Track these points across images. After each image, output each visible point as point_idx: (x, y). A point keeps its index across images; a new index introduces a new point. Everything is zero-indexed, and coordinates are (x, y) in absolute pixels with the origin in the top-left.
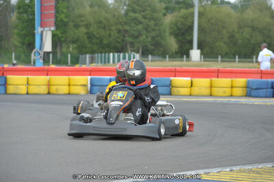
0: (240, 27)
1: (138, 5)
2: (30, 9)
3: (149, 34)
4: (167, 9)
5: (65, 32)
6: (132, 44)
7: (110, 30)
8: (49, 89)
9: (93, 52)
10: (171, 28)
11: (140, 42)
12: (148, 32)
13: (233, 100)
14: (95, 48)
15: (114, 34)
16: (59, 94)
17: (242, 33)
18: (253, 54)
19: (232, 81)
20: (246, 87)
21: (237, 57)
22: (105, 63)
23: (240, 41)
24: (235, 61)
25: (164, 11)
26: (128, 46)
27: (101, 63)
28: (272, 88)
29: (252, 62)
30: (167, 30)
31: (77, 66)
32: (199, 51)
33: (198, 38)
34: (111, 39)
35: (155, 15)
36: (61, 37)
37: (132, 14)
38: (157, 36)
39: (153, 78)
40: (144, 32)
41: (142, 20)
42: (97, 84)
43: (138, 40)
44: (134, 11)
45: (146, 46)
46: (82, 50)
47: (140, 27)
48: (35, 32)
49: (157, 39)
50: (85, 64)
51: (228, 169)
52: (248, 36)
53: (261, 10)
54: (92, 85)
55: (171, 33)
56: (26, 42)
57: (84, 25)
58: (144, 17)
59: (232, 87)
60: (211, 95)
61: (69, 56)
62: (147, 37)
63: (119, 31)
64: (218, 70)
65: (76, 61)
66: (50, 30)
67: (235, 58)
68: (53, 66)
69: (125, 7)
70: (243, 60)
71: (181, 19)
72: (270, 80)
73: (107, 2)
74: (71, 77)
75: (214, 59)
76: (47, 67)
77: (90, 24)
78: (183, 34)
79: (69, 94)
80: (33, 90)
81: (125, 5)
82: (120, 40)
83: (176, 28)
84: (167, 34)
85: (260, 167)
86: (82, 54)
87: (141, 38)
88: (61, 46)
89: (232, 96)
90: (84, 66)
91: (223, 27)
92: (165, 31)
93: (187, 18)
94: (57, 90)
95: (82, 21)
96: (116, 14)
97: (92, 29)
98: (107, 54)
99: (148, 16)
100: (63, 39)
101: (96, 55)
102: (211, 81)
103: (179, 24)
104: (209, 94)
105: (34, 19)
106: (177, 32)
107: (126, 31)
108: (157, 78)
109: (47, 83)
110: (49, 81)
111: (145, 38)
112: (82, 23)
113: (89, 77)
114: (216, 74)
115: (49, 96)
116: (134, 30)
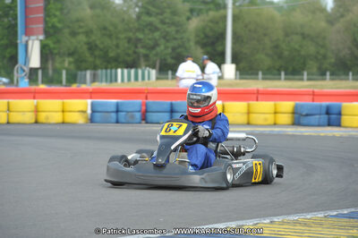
0: (287, 35)
1: (154, 6)
2: (11, 12)
3: (168, 44)
4: (192, 11)
5: (58, 42)
6: (146, 57)
7: (117, 38)
8: (36, 116)
9: (95, 68)
10: (197, 36)
11: (156, 55)
12: (168, 41)
13: (276, 129)
14: (98, 62)
15: (124, 44)
16: (50, 124)
17: (289, 42)
18: (303, 70)
19: (275, 105)
20: (294, 113)
21: (283, 73)
22: (111, 81)
23: (286, 53)
24: (280, 79)
25: (188, 14)
26: (142, 60)
27: (106, 81)
28: (328, 113)
29: (302, 80)
30: (192, 38)
31: (74, 86)
32: (233, 66)
33: (233, 49)
34: (119, 51)
35: (176, 19)
36: (54, 49)
37: (146, 19)
38: (179, 46)
39: (174, 102)
40: (162, 41)
41: (159, 26)
42: (99, 109)
43: (154, 52)
44: (149, 14)
45: (165, 60)
46: (81, 65)
47: (157, 35)
48: (19, 41)
49: (179, 50)
50: (85, 83)
51: (268, 221)
52: (297, 47)
53: (314, 12)
54: (93, 111)
55: (197, 43)
56: (8, 55)
57: (83, 33)
58: (163, 22)
59: (275, 113)
60: (248, 124)
61: (64, 72)
62: (166, 48)
63: (129, 40)
64: (258, 91)
65: (72, 79)
66: (37, 39)
67: (280, 74)
68: (42, 87)
69: (137, 10)
70: (291, 77)
71: (210, 24)
72: (325, 103)
73: (113, 3)
74: (65, 101)
75: (253, 77)
76: (34, 87)
77: (91, 31)
78: (213, 44)
79: (63, 123)
80: (16, 118)
81: (137, 6)
82: (130, 52)
83: (202, 36)
84: (192, 44)
85: (309, 217)
86: (81, 70)
87: (158, 49)
88: (53, 60)
89: (275, 124)
90: (83, 86)
91: (265, 35)
92: (189, 40)
93: (217, 23)
94: (47, 118)
95: (81, 27)
96: (126, 17)
97: (94, 38)
98: (113, 71)
99: (167, 21)
100: (56, 51)
101: (99, 72)
102: (249, 106)
103: (208, 30)
104: (246, 122)
105: (16, 25)
106: (205, 41)
107: (139, 40)
108: (179, 101)
109: (33, 109)
110: (36, 107)
111: (163, 49)
112: (81, 30)
113: (89, 101)
114: (255, 96)
115: (37, 127)
116: (149, 39)
